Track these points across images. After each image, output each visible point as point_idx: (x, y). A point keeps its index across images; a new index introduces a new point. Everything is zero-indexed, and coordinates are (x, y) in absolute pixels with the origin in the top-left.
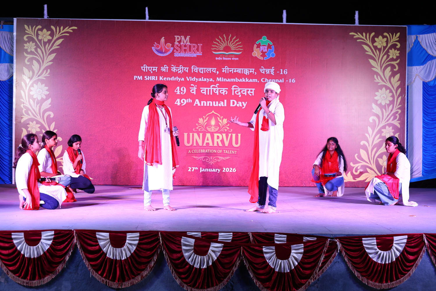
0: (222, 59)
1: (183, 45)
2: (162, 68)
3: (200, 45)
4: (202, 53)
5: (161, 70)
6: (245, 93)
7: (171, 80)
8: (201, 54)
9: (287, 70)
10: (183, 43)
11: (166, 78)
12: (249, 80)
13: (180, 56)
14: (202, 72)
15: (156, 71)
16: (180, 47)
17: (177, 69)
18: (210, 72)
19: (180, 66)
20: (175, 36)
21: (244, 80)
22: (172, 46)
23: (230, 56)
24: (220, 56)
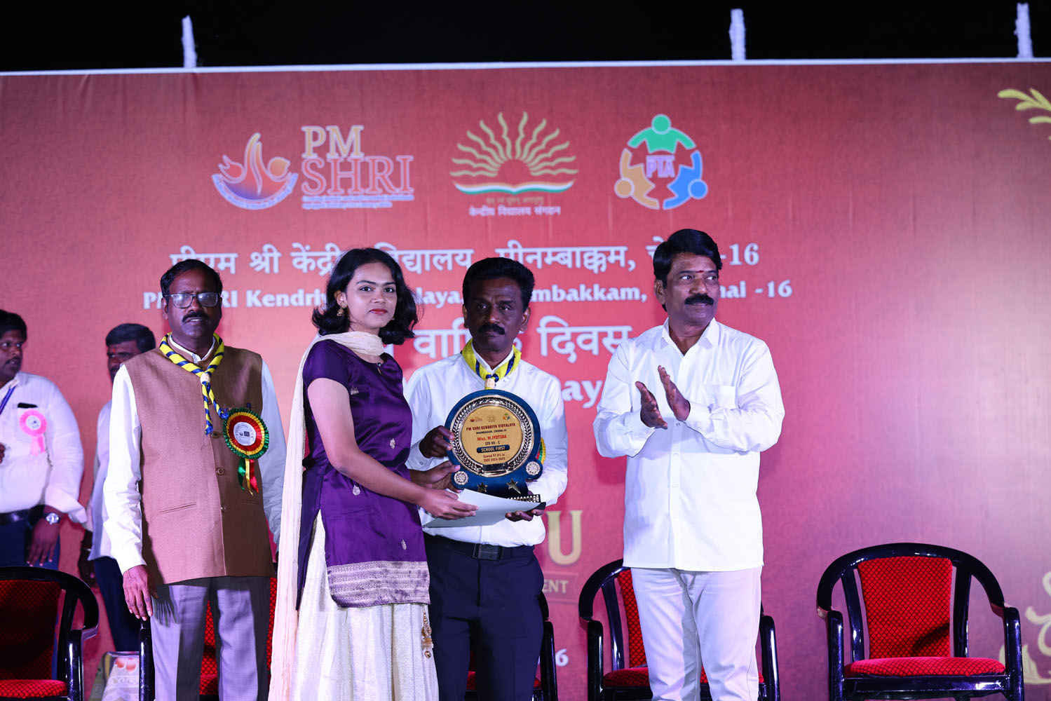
0: (497, 211)
1: (335, 161)
2: (253, 255)
3: (406, 160)
4: (412, 190)
5: (252, 265)
6: (594, 347)
7: (294, 303)
8: (410, 197)
9: (756, 247)
10: (336, 156)
11: (272, 298)
12: (606, 294)
13: (326, 206)
14: (418, 269)
15: (233, 271)
16: (326, 171)
17: (316, 258)
18: (450, 267)
19: (328, 246)
20: (304, 129)
21: (585, 295)
22: (291, 169)
23: (526, 200)
24: (489, 200)
